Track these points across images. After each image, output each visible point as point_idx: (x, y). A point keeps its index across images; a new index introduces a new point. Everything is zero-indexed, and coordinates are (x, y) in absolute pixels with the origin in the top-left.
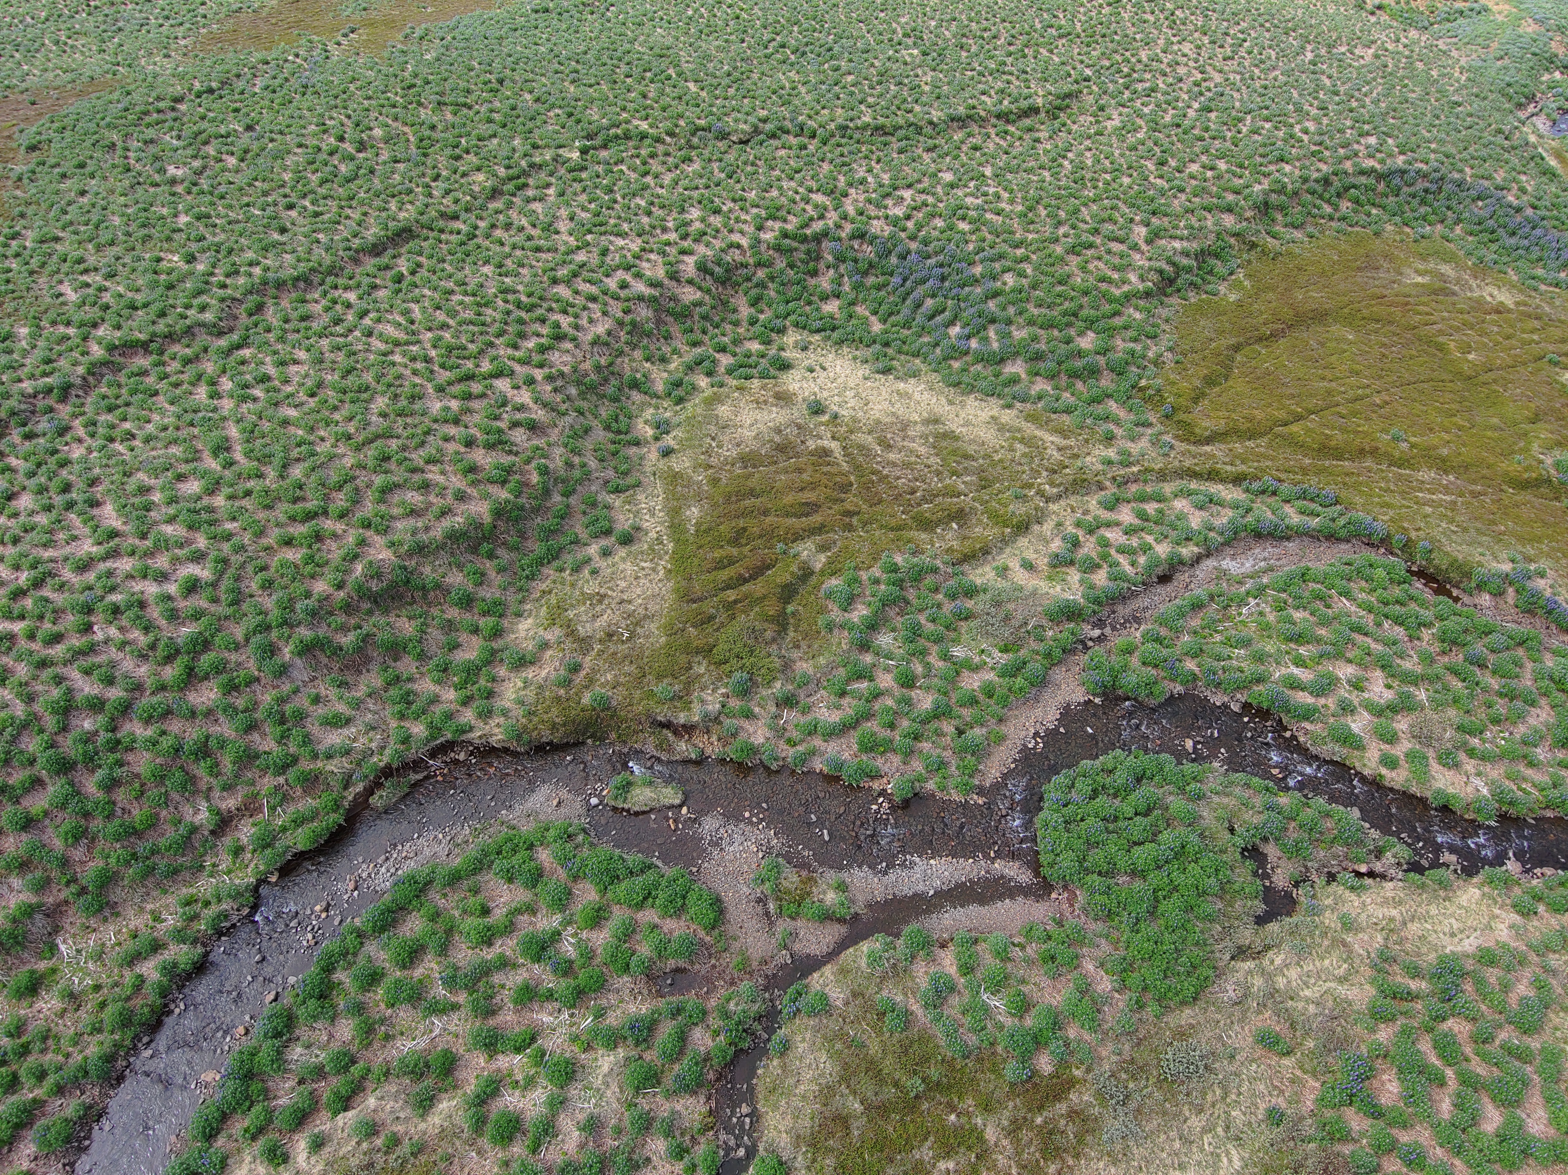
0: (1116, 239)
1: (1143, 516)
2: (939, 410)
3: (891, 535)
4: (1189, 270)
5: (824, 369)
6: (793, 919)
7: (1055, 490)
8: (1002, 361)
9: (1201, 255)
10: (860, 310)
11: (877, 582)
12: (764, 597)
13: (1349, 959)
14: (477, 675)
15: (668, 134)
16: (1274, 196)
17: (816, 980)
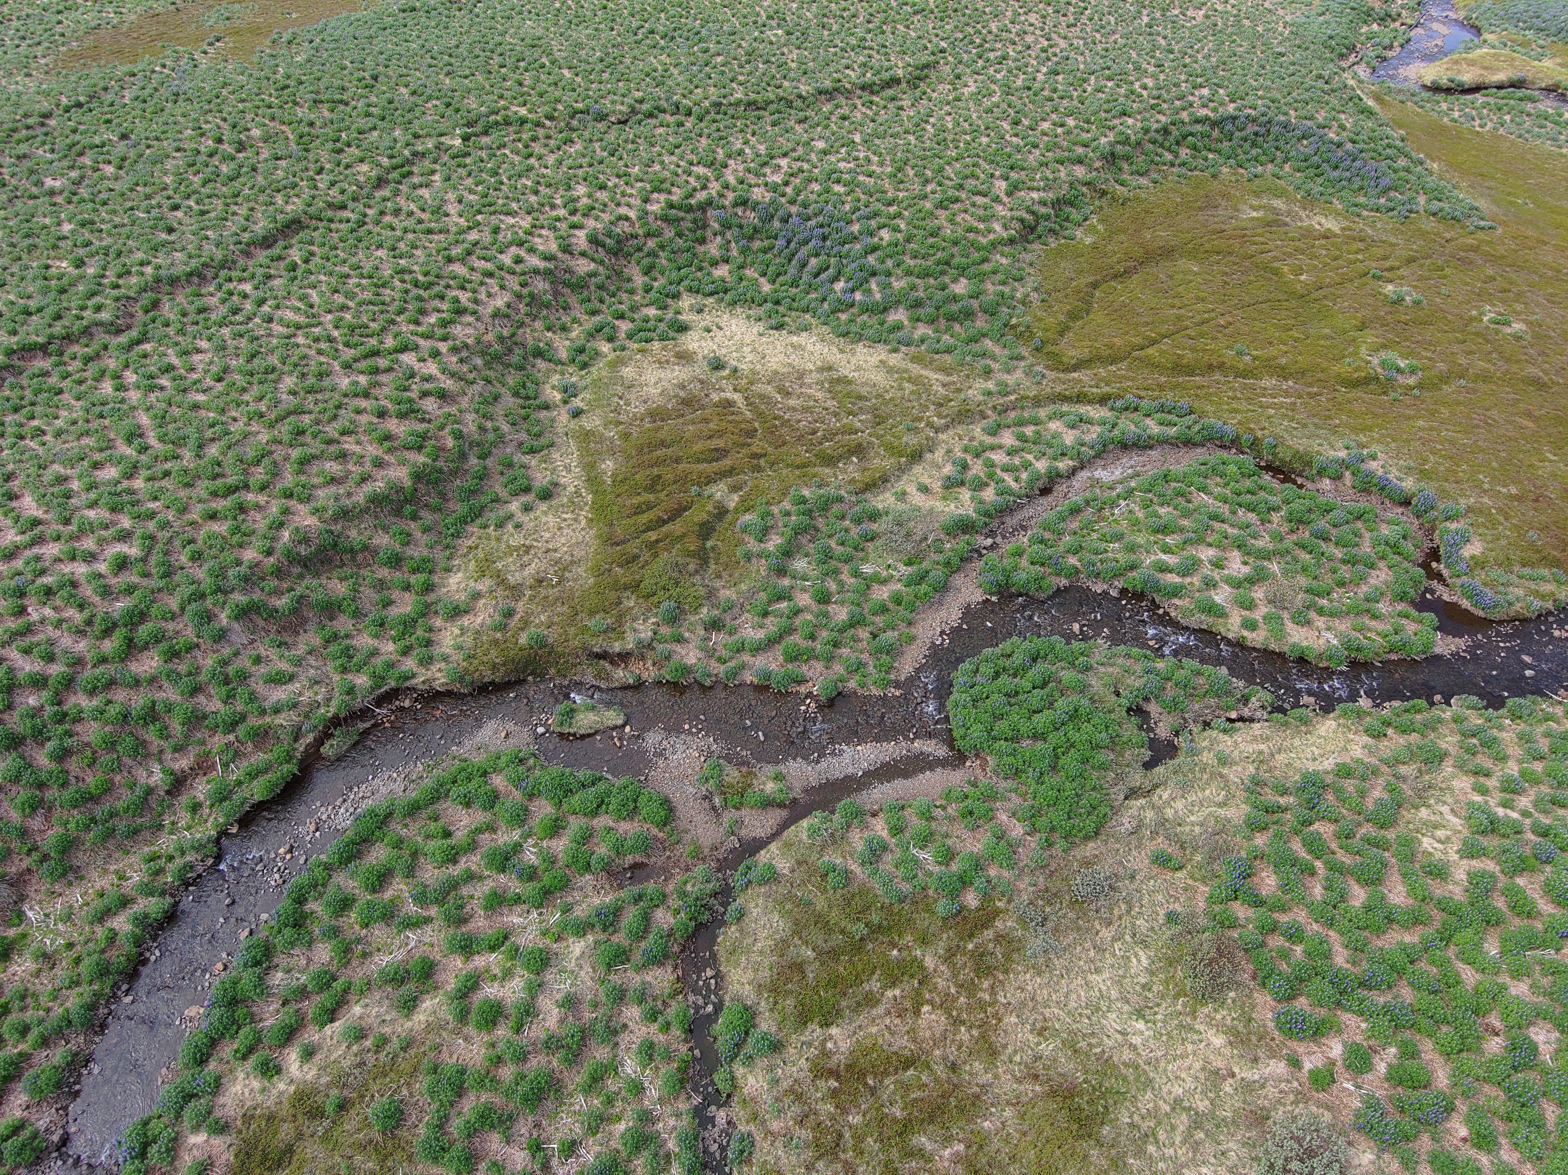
0: (979, 193)
1: (1023, 439)
2: (831, 359)
3: (797, 472)
4: (1047, 218)
5: (721, 329)
6: (738, 809)
7: (943, 421)
8: (885, 310)
9: (1057, 204)
10: (749, 272)
11: (788, 514)
12: (684, 535)
14: (414, 627)
15: (547, 118)
16: (1119, 147)
17: (763, 856)
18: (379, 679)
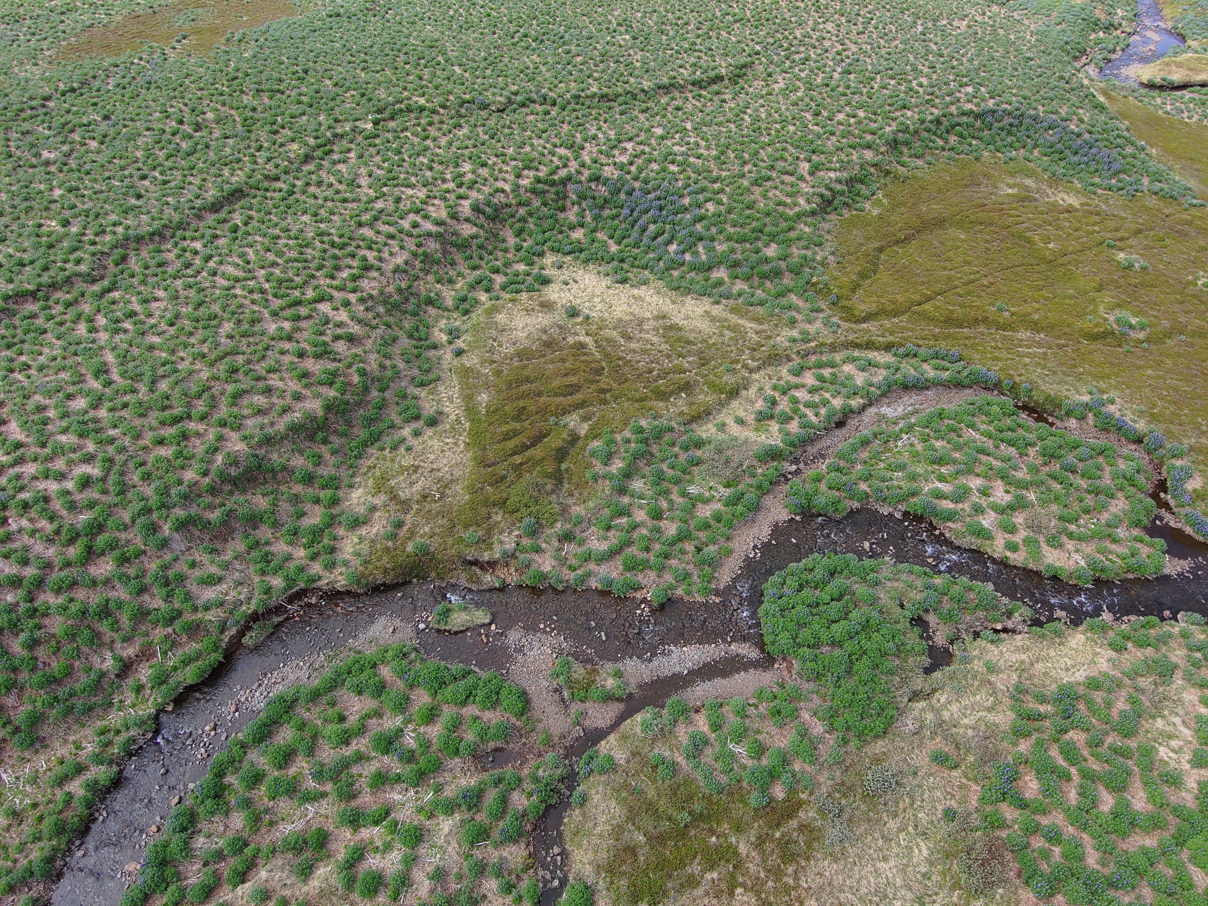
0: (787, 173)
1: (821, 379)
2: (665, 309)
3: (637, 405)
4: (842, 193)
5: (576, 282)
6: (582, 702)
7: (756, 364)
8: (710, 269)
9: (850, 182)
10: (600, 235)
11: (628, 441)
12: (543, 459)
13: (994, 693)
14: (321, 536)
15: (441, 107)
16: (900, 135)
17: (603, 747)
18: (290, 581)
